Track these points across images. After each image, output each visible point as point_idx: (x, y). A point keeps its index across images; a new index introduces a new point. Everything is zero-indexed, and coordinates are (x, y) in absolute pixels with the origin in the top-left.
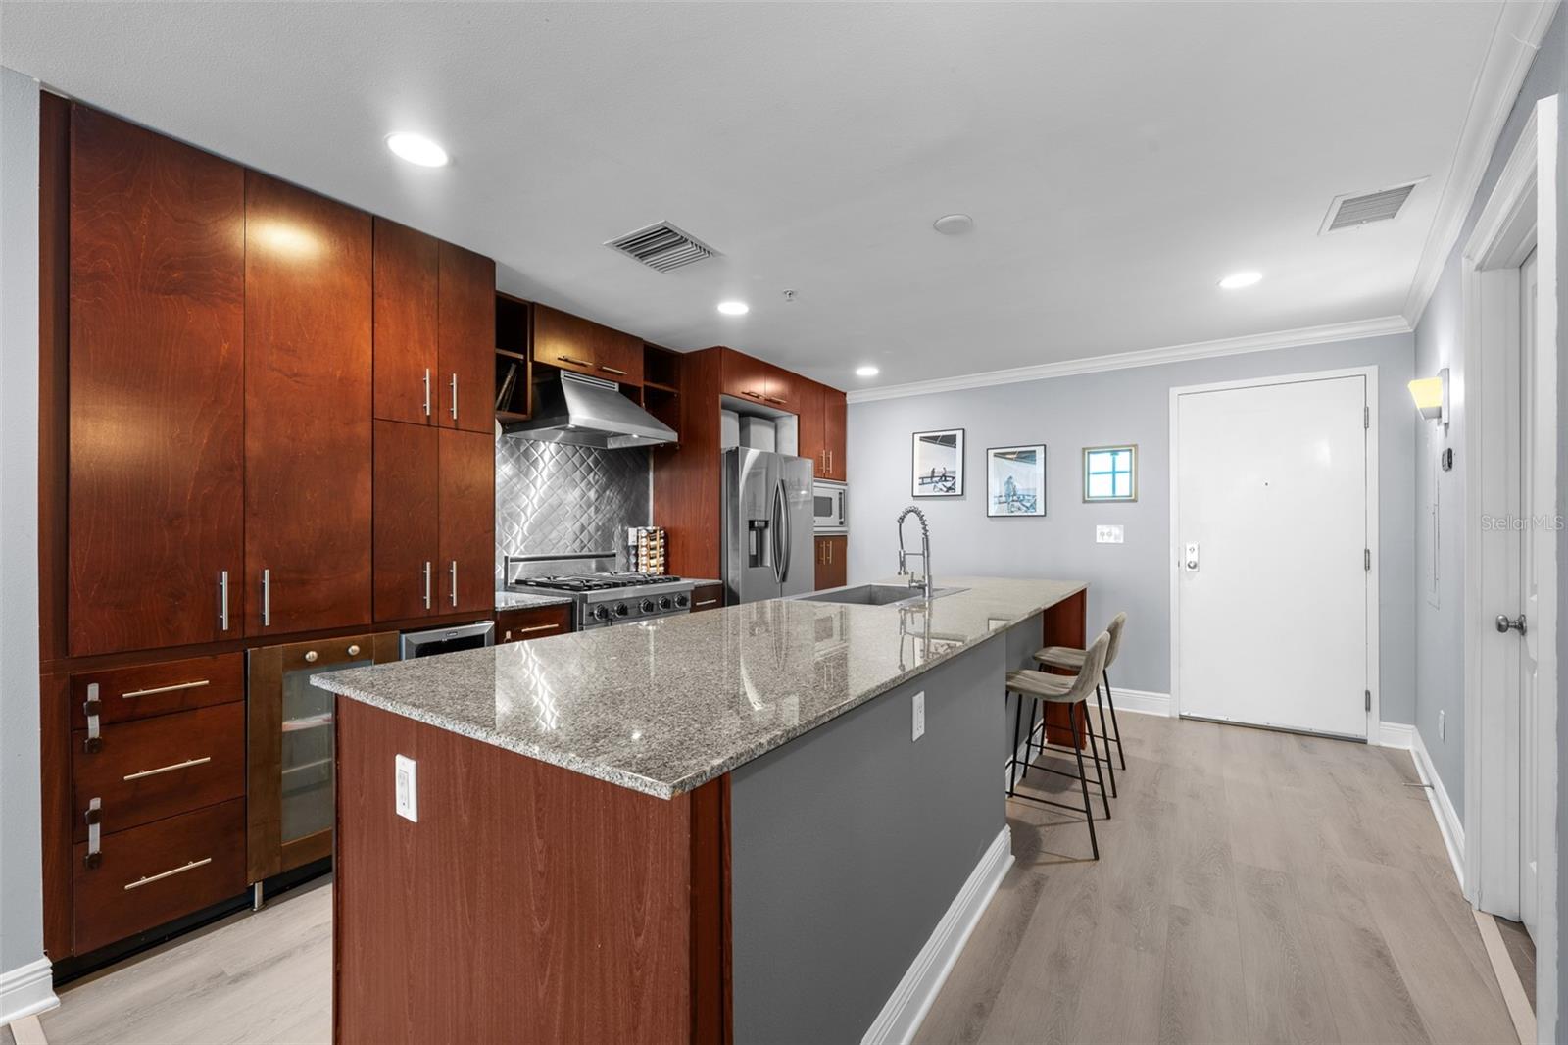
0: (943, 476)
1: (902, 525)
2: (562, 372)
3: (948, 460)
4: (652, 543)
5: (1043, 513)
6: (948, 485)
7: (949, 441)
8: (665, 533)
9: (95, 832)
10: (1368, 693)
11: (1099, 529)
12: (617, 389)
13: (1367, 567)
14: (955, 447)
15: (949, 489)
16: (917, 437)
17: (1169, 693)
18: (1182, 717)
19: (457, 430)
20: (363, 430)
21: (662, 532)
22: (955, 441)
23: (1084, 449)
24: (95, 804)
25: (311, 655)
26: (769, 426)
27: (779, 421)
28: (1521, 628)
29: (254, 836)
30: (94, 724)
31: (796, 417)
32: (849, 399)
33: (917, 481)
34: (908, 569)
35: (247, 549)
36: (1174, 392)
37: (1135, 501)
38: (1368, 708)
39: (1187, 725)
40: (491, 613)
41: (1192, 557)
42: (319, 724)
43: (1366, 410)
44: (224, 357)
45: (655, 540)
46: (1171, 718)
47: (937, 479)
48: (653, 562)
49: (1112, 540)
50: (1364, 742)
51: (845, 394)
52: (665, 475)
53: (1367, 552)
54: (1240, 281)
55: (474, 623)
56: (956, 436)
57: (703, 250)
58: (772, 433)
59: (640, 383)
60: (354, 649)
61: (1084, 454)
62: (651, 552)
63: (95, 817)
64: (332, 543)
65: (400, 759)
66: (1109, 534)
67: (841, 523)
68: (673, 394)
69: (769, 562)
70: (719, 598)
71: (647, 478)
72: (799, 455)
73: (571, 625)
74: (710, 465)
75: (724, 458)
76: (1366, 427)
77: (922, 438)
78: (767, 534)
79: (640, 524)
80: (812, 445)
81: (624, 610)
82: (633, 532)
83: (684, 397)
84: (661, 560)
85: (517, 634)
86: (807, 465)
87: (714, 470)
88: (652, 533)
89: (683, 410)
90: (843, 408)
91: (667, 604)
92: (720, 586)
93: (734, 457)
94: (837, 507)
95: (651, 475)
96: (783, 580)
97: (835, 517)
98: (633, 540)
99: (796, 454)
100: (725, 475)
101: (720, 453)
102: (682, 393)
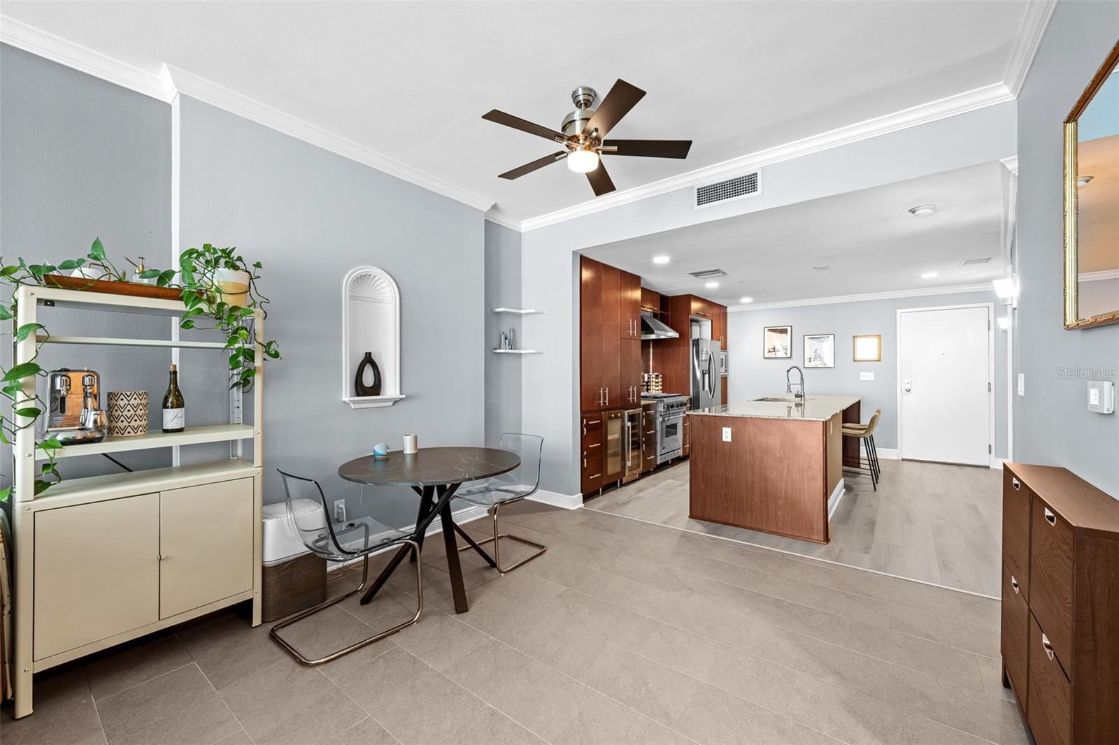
0: (780, 348)
3: (781, 341)
5: (832, 366)
7: (784, 331)
8: (662, 376)
9: (585, 461)
10: (990, 446)
11: (862, 373)
12: (654, 316)
13: (990, 391)
14: (787, 335)
16: (766, 329)
17: (896, 448)
18: (903, 460)
19: (633, 341)
20: (619, 342)
22: (787, 331)
23: (854, 336)
24: (585, 453)
25: (613, 415)
26: (698, 326)
27: (701, 323)
30: (585, 430)
31: (710, 321)
32: (729, 310)
33: (766, 351)
34: (791, 390)
35: (603, 381)
36: (899, 311)
37: (879, 361)
38: (990, 452)
39: (905, 463)
40: (640, 406)
41: (908, 387)
43: (989, 322)
45: (658, 379)
46: (898, 460)
47: (777, 350)
48: (657, 388)
49: (868, 379)
50: (988, 467)
51: (726, 308)
52: (658, 351)
53: (989, 384)
54: (929, 275)
55: (635, 409)
56: (787, 329)
57: (725, 273)
58: (698, 328)
59: (660, 312)
60: (619, 414)
61: (853, 339)
62: (656, 384)
63: (585, 457)
64: (614, 380)
65: (724, 429)
66: (867, 376)
67: (725, 370)
68: (667, 316)
69: (707, 388)
70: (691, 404)
71: (649, 352)
72: (712, 339)
73: (656, 411)
74: (684, 346)
75: (691, 343)
76: (989, 329)
77: (769, 330)
78: (707, 376)
79: (648, 372)
80: (717, 334)
81: (672, 406)
82: (646, 375)
83: (670, 316)
84: (661, 387)
85: (646, 413)
86: (718, 344)
87: (686, 348)
88: (657, 376)
89: (670, 322)
90: (726, 314)
91: (681, 405)
92: (691, 399)
93: (696, 343)
94: (724, 363)
95: (651, 350)
96: (713, 397)
97: (724, 367)
98: (646, 380)
99: (710, 338)
100: (692, 350)
101: (689, 340)
102: (669, 313)
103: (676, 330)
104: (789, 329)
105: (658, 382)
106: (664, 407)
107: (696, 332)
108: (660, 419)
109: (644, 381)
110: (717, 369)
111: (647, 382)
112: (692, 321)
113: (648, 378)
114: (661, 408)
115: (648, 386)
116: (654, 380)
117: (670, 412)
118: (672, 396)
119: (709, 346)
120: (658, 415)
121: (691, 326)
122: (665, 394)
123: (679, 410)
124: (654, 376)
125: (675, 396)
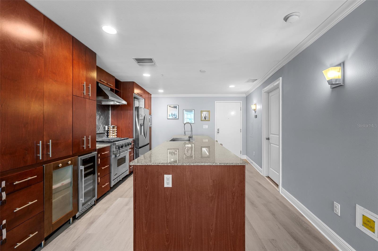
0: (174, 115)
1: (185, 125)
2: (99, 84)
3: (175, 111)
4: (113, 130)
5: (194, 123)
6: (175, 116)
7: (175, 107)
8: (117, 127)
9: (4, 231)
10: (241, 151)
11: (204, 126)
12: (110, 90)
13: (241, 132)
14: (177, 109)
15: (175, 117)
16: (168, 106)
19: (89, 99)
20: (70, 98)
21: (116, 127)
22: (177, 107)
23: (201, 111)
24: (4, 222)
25: (60, 165)
26: (138, 101)
27: (140, 100)
28: (269, 139)
29: (46, 222)
30: (4, 195)
31: (144, 99)
32: (152, 96)
33: (168, 115)
35: (44, 134)
36: (216, 102)
37: (210, 121)
38: (241, 153)
40: (95, 150)
41: (218, 131)
42: (60, 185)
43: (241, 108)
44: (39, 73)
45: (114, 129)
47: (173, 115)
48: (114, 134)
49: (206, 128)
51: (151, 95)
52: (115, 112)
53: (241, 129)
54: (232, 86)
55: (91, 153)
56: (177, 106)
57: (155, 64)
59: (114, 89)
60: (70, 162)
61: (201, 112)
62: (113, 132)
63: (4, 227)
64: (64, 131)
65: (165, 176)
67: (151, 124)
68: (119, 91)
69: (143, 134)
70: (134, 143)
71: (109, 113)
72: (145, 108)
73: (110, 151)
74: (130, 110)
75: (134, 109)
76: (241, 110)
77: (169, 106)
78: (143, 127)
79: (108, 124)
80: (147, 106)
81: (122, 147)
82: (106, 127)
83: (122, 92)
84: (116, 134)
85: (101, 155)
86: (148, 111)
87: (131, 111)
88: (114, 127)
89: (122, 96)
90: (151, 98)
91: (128, 145)
92: (134, 140)
93: (137, 108)
94: (150, 120)
95: (110, 112)
96: (146, 138)
97: (150, 123)
98: (106, 129)
99: (144, 108)
100: (135, 113)
101: (133, 107)
102: (121, 91)
103: (126, 101)
104: (178, 106)
105: (114, 131)
106: (116, 148)
107: (136, 104)
108: (113, 156)
109: (105, 130)
110: (147, 123)
111: (108, 131)
112: (135, 98)
113: (108, 128)
114: (114, 149)
115: (108, 133)
116: (111, 129)
117: (121, 150)
118: (122, 140)
119: (143, 112)
120: (112, 153)
121: (134, 100)
122: (118, 139)
123: (126, 148)
124: (112, 127)
125: (124, 139)
